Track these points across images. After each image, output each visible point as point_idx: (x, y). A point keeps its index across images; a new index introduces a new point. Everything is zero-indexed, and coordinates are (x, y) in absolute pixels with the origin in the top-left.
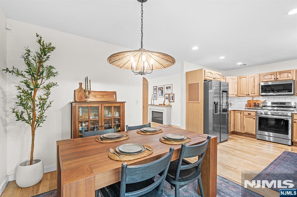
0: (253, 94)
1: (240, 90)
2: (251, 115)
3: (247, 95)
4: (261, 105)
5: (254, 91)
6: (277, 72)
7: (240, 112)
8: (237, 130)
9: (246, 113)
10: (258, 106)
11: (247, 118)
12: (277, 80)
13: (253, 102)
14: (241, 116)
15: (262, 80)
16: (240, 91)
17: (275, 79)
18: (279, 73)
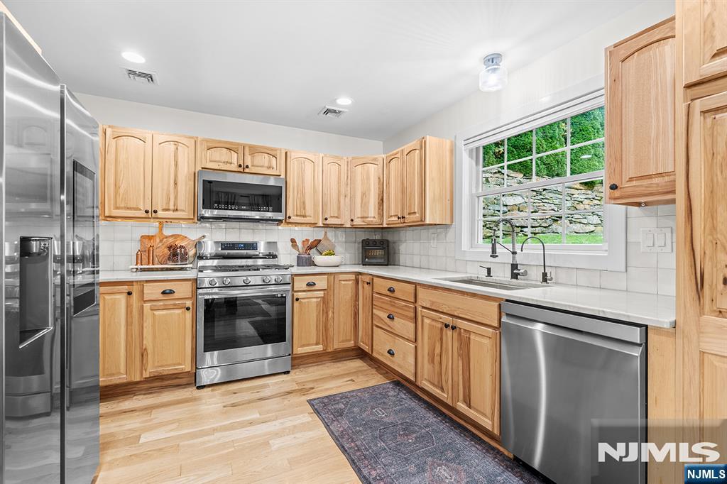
0: (171, 212)
1: (117, 186)
2: (176, 295)
3: (147, 212)
4: (191, 252)
5: (176, 198)
6: (247, 145)
7: (125, 288)
8: (112, 375)
9: (153, 291)
10: (184, 257)
11: (157, 313)
12: (247, 170)
13: (161, 241)
14: (129, 306)
15: (204, 161)
16: (116, 193)
17: (240, 166)
18: (250, 150)
